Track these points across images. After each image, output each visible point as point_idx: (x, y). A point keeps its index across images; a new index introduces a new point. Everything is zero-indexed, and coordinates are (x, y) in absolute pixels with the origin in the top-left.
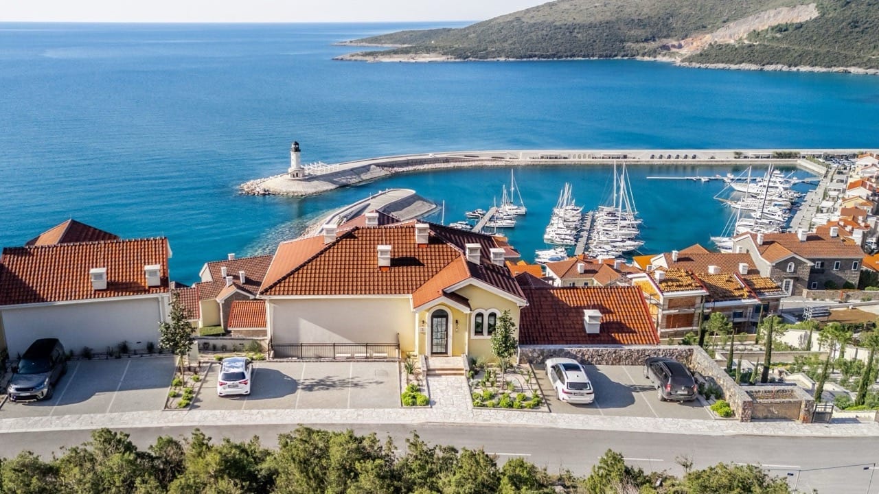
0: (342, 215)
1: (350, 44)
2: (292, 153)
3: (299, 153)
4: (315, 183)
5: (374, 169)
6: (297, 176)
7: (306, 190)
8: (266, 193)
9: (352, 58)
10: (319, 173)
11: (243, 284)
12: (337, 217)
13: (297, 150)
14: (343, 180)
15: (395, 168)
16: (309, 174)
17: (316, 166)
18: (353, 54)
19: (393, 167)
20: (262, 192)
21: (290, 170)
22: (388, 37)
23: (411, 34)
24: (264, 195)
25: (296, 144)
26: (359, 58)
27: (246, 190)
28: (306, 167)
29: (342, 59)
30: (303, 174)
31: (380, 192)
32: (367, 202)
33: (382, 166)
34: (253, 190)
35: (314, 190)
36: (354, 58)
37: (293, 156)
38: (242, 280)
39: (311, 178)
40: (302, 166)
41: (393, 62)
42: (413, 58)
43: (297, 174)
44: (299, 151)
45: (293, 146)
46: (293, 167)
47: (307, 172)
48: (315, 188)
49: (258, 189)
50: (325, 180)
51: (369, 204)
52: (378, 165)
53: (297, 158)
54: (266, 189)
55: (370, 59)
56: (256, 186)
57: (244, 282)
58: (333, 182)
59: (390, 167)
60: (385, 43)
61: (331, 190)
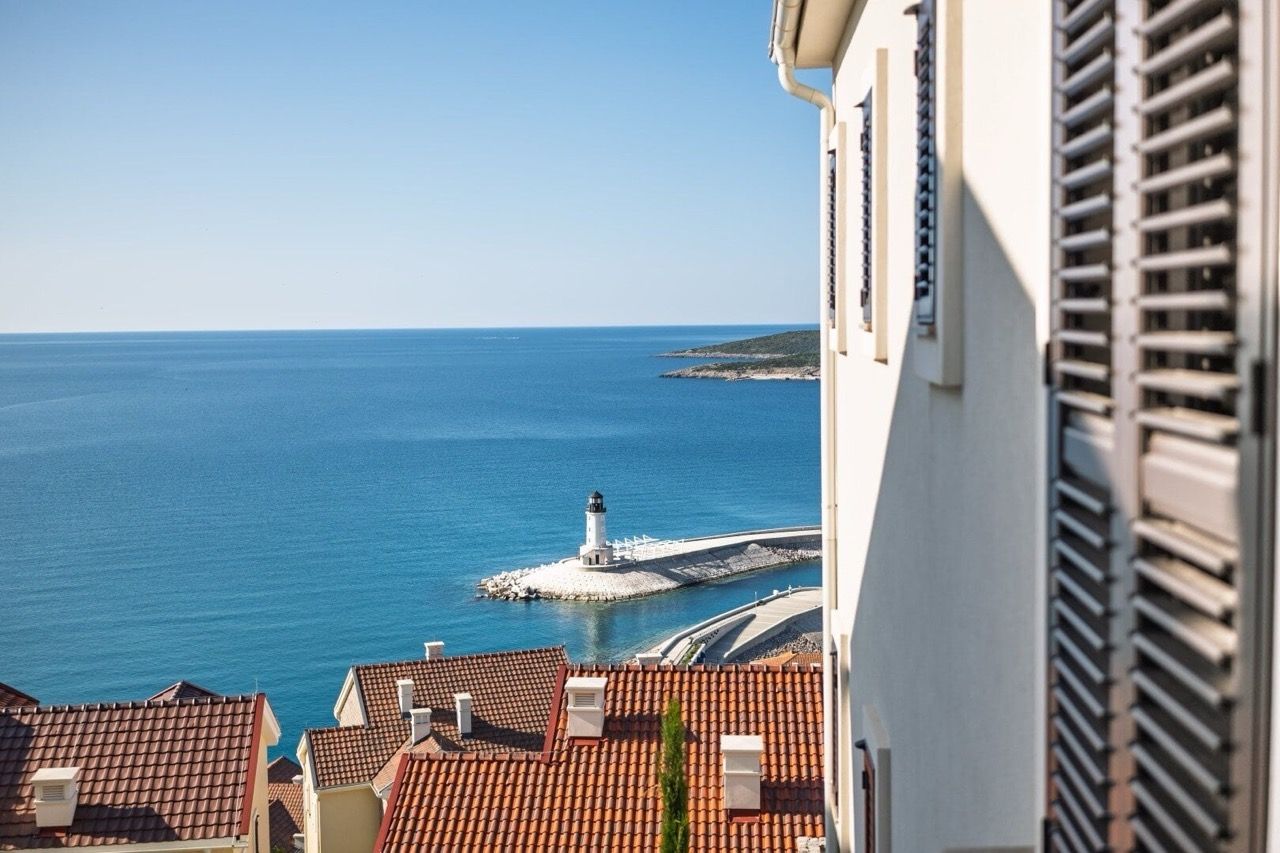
0: (696, 636)
1: (691, 355)
2: (588, 513)
3: (603, 516)
4: (633, 576)
5: (755, 551)
6: (597, 562)
7: (616, 590)
8: (532, 596)
9: (697, 373)
10: (642, 558)
11: (465, 736)
12: (686, 641)
13: (598, 508)
14: (692, 572)
15: (800, 552)
16: (622, 558)
17: (636, 542)
18: (698, 367)
19: (796, 549)
20: (522, 594)
21: (584, 550)
22: (761, 342)
23: (803, 336)
24: (527, 599)
25: (598, 496)
26: (711, 374)
27: (491, 590)
28: (617, 545)
29: (679, 376)
30: (611, 557)
31: (776, 592)
32: (749, 612)
33: (773, 546)
34: (506, 590)
35: (631, 591)
36: (701, 374)
37: (591, 520)
38: (462, 724)
39: (626, 567)
40: (608, 543)
41: (773, 380)
42: (811, 374)
43: (597, 557)
44: (604, 510)
45: (591, 501)
46: (589, 546)
47: (617, 555)
48: (634, 586)
49: (515, 589)
50: (655, 571)
51: (753, 617)
52: (763, 543)
53: (599, 524)
54: (533, 588)
55: (730, 375)
56: (512, 582)
57: (469, 730)
58: (672, 576)
59: (788, 548)
60: (757, 352)
61: (668, 590)
